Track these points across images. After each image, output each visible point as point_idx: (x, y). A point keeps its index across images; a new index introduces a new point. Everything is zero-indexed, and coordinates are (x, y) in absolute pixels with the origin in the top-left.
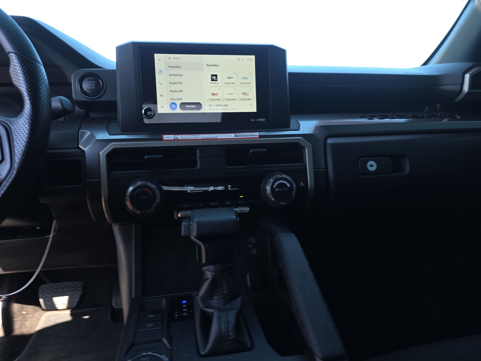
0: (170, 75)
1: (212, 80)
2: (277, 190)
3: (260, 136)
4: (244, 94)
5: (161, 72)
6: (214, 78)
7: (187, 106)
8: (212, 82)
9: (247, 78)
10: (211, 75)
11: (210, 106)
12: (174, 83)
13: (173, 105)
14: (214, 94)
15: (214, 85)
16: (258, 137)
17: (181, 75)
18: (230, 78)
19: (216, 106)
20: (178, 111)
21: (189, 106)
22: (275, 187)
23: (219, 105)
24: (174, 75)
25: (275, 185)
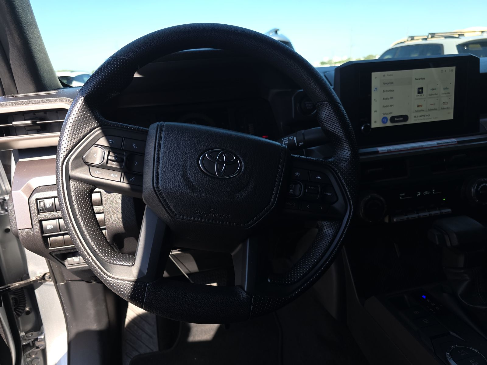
0: (384, 91)
1: (419, 93)
2: (481, 192)
3: (459, 142)
4: (444, 103)
5: (376, 89)
6: (420, 91)
7: (396, 119)
8: (419, 94)
9: (448, 89)
10: (418, 88)
11: (415, 117)
12: (387, 99)
13: (384, 120)
14: (419, 106)
15: (419, 97)
16: (456, 143)
17: (393, 91)
18: (433, 89)
19: (420, 116)
20: (389, 124)
21: (398, 119)
22: (479, 190)
23: (422, 116)
24: (387, 91)
25: (479, 189)
